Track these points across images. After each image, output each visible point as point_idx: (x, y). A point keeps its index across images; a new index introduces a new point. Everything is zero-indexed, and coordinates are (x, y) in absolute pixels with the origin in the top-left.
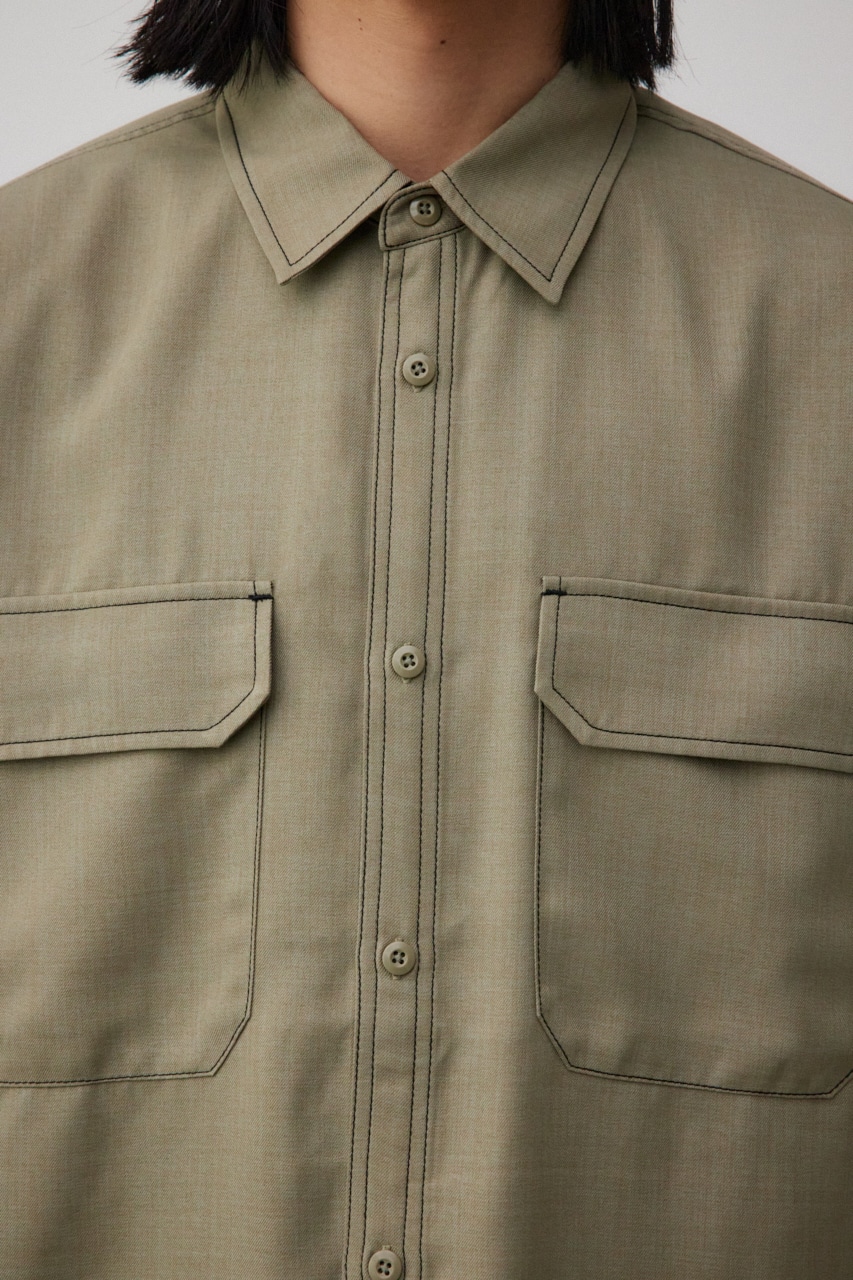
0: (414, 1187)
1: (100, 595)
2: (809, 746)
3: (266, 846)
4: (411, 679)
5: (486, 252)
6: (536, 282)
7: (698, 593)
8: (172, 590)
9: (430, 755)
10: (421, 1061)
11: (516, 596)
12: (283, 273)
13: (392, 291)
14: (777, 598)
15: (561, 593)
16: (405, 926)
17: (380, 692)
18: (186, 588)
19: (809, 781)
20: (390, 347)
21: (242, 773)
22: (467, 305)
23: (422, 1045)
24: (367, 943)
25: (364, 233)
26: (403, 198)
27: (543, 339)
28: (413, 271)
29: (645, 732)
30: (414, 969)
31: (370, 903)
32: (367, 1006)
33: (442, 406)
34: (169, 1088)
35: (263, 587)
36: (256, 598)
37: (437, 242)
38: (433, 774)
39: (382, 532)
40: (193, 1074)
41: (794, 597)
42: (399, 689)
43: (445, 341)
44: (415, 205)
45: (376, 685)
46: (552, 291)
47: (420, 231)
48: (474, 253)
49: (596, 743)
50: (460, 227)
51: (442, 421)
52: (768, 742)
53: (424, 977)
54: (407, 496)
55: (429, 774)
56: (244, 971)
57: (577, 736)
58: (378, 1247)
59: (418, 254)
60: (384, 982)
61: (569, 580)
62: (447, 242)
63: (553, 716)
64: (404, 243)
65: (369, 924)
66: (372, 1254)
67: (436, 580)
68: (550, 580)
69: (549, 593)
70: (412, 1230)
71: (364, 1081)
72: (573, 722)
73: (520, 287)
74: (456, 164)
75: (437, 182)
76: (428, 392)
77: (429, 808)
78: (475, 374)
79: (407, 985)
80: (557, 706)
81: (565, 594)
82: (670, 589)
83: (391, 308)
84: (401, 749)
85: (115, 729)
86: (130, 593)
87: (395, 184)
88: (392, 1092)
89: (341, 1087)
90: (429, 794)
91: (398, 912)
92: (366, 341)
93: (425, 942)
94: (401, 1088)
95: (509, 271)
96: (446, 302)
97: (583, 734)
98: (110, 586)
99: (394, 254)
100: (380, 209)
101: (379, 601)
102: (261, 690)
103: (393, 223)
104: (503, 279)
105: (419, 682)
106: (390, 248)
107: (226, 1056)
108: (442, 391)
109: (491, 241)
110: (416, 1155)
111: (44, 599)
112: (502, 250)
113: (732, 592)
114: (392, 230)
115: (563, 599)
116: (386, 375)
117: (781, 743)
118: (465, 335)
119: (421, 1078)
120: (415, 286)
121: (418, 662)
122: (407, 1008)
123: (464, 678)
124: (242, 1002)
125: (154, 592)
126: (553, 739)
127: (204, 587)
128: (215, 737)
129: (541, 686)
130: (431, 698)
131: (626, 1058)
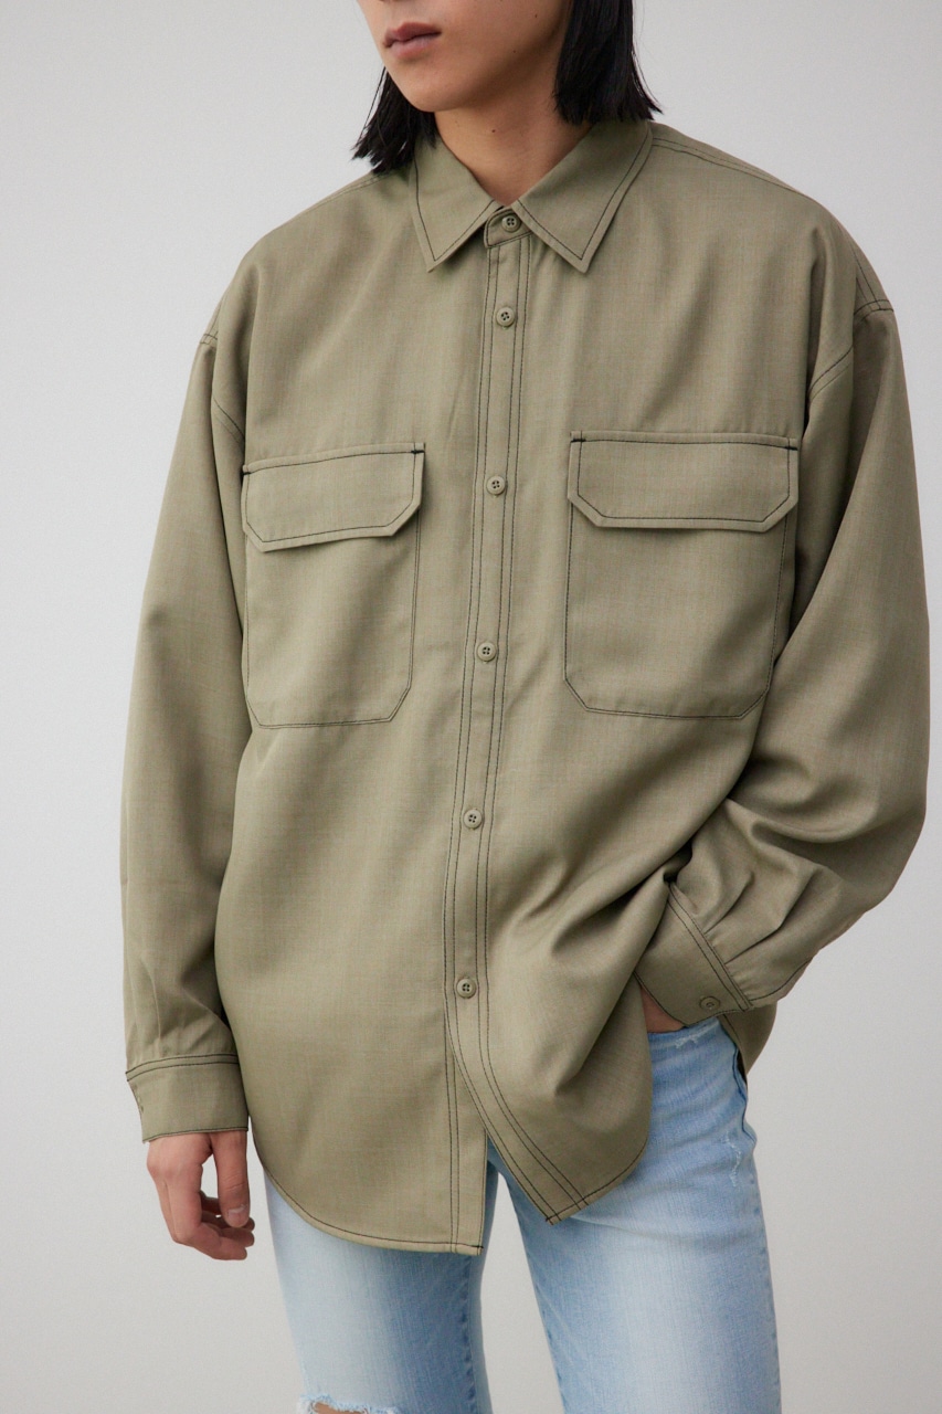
0: (491, 777)
1: (331, 453)
2: (734, 517)
3: (419, 592)
4: (498, 495)
5: (546, 247)
6: (573, 261)
7: (666, 434)
8: (369, 448)
9: (508, 538)
10: (497, 709)
11: (556, 445)
12: (431, 264)
13: (493, 271)
14: (715, 432)
15: (582, 440)
16: (491, 634)
17: (481, 503)
18: (377, 447)
19: (733, 537)
20: (490, 302)
21: (405, 553)
22: (535, 278)
23: (498, 700)
24: (470, 643)
25: (478, 235)
26: (497, 217)
27: (578, 291)
28: (505, 260)
29: (636, 517)
30: (495, 658)
31: (473, 622)
32: (468, 678)
33: (519, 338)
34: (363, 729)
35: (419, 446)
36: (415, 452)
37: (518, 241)
38: (509, 549)
39: (483, 412)
40: (378, 720)
41: (725, 431)
42: (491, 501)
43: (522, 300)
44: (505, 220)
45: (479, 499)
46: (582, 266)
47: (509, 236)
48: (540, 247)
49: (605, 526)
50: (530, 233)
51: (518, 345)
52: (709, 516)
53: (501, 662)
54: (498, 390)
55: (507, 550)
56: (407, 663)
57: (594, 522)
58: (470, 808)
59: (507, 250)
60: (478, 665)
61: (587, 433)
62: (524, 241)
63: (577, 509)
64: (499, 243)
65: (471, 634)
66: (466, 812)
67: (513, 439)
68: (576, 434)
69: (575, 441)
70: (489, 799)
71: (466, 719)
72: (590, 514)
73: (565, 266)
74: (526, 195)
75: (515, 206)
76: (511, 330)
77: (507, 568)
78: (538, 318)
79: (491, 666)
80: (581, 505)
81: (585, 441)
82: (648, 433)
83: (493, 281)
84: (491, 536)
85: (338, 528)
86: (346, 452)
87: (495, 206)
88: (480, 726)
89: (453, 725)
90: (507, 560)
91: (487, 627)
92: (478, 302)
93: (502, 644)
94: (486, 724)
95: (557, 255)
96: (523, 277)
97: (598, 521)
98: (335, 448)
99: (493, 250)
100: (484, 225)
101: (482, 451)
102: (416, 503)
103: (492, 232)
104: (555, 260)
105: (502, 497)
106: (491, 247)
107: (397, 710)
108: (519, 328)
109: (546, 239)
110: (493, 759)
111: (302, 458)
112: (552, 244)
113: (686, 432)
114: (491, 236)
115: (583, 444)
116: (488, 321)
118: (533, 296)
119: (497, 718)
120: (505, 268)
121: (502, 484)
122: (490, 680)
123: (528, 494)
124: (406, 679)
125: (359, 449)
126: (579, 524)
127: (387, 446)
128: (390, 531)
129: (571, 495)
130: (509, 506)
131: (621, 702)
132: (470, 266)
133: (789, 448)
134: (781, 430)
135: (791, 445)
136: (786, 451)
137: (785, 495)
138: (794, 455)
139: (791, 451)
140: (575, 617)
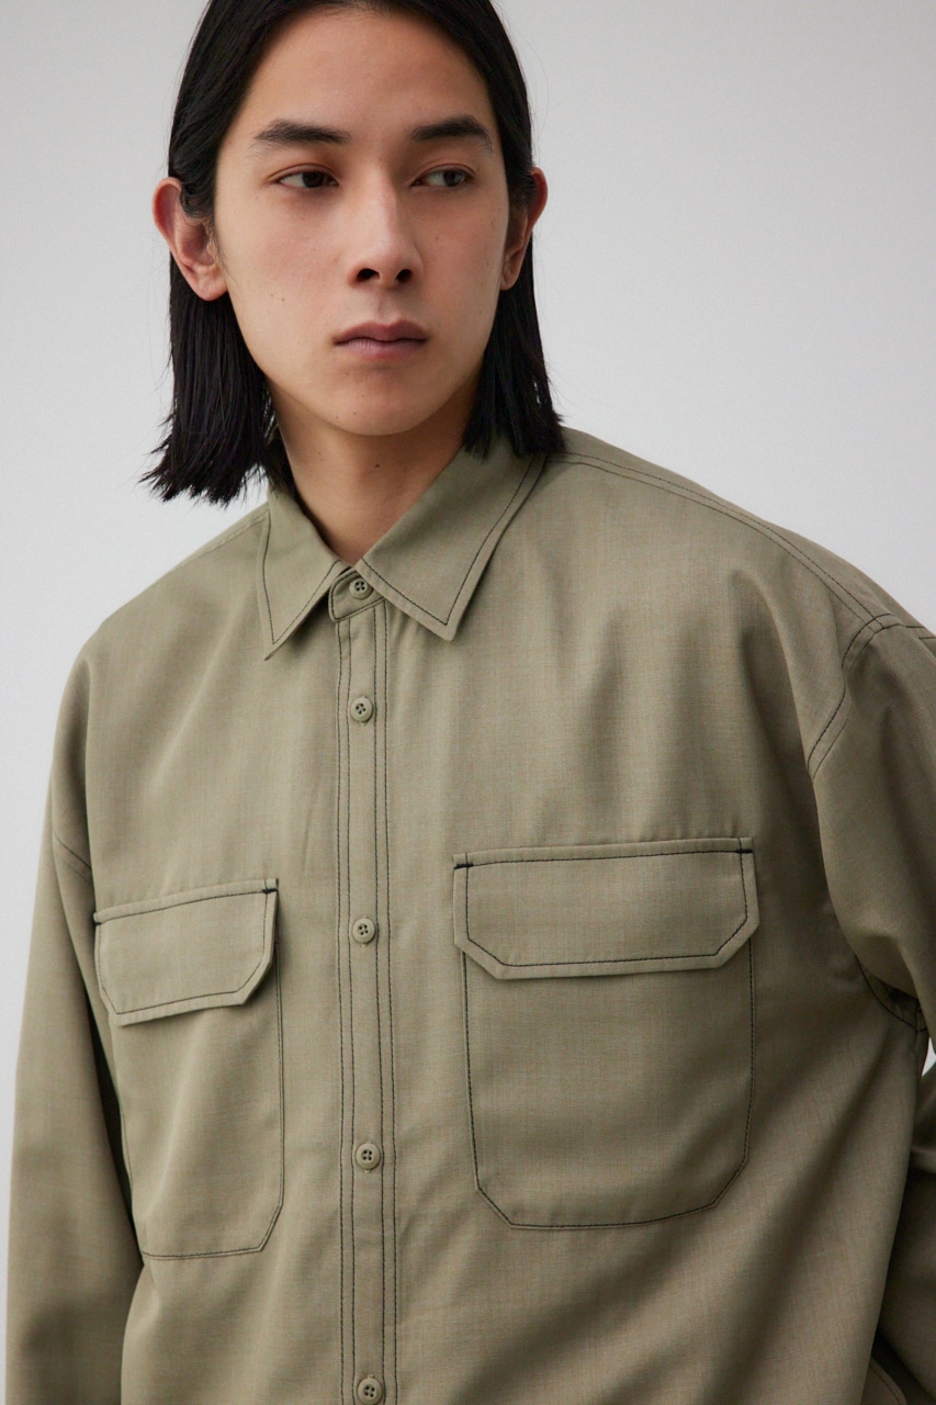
0: (389, 1329)
1: (177, 898)
2: (677, 954)
3: (286, 1076)
4: (368, 943)
5: (406, 617)
6: (436, 628)
7: (575, 847)
8: (216, 890)
9: (384, 1000)
10: (389, 1234)
11: (438, 875)
12: (268, 648)
13: (345, 651)
14: (641, 841)
15: (468, 865)
16: (372, 1132)
17: (346, 955)
18: (224, 889)
20: (343, 691)
21: (266, 1023)
22: (395, 655)
23: (388, 1222)
24: (346, 1145)
25: (322, 607)
26: (342, 582)
27: (450, 671)
28: (357, 634)
29: (547, 962)
30: (380, 1164)
31: (348, 1115)
32: (347, 1193)
33: (380, 734)
34: (230, 1262)
35: (271, 884)
36: (267, 891)
37: (371, 610)
38: (387, 1014)
39: (343, 834)
40: (248, 1250)
41: (653, 839)
42: (360, 952)
43: (380, 685)
44: (351, 585)
45: (345, 950)
46: (447, 633)
47: (358, 604)
48: (398, 616)
49: (508, 977)
50: (384, 600)
51: (380, 746)
52: (644, 957)
53: (388, 1169)
54: (360, 803)
55: (385, 1016)
56: (278, 1170)
57: (492, 973)
58: (364, 1376)
59: (359, 622)
60: (359, 1175)
61: (473, 855)
62: (379, 609)
63: (472, 960)
64: (348, 615)
65: (347, 1133)
66: (360, 1381)
67: (382, 867)
68: (460, 857)
69: (459, 867)
70: (389, 1362)
71: (348, 1251)
72: (487, 962)
73: (431, 638)
74: (371, 550)
75: (359, 567)
76: (370, 726)
77: (385, 1041)
78: (401, 707)
79: (375, 1176)
80: (473, 952)
81: (472, 865)
82: (553, 849)
83: (346, 663)
84: (363, 998)
85: (186, 996)
86: (191, 894)
87: (339, 568)
88: (367, 1259)
89: (331, 1259)
90: (385, 1030)
91: (367, 1123)
92: (331, 690)
93: (388, 1144)
94: (375, 1255)
95: (420, 626)
96: (380, 653)
97: (498, 971)
98: (181, 891)
99: (342, 624)
100: (328, 591)
101: (344, 886)
102: (268, 958)
103: (337, 602)
104: (418, 630)
105: (373, 944)
106: (339, 620)
107: (269, 1236)
108: (380, 723)
110: (389, 1305)
111: (147, 904)
113: (604, 843)
114: (337, 607)
115: (471, 869)
116: (342, 717)
117: (655, 956)
118: (395, 678)
119: (389, 1247)
120: (359, 645)
121: (371, 928)
122: (376, 1195)
123: (404, 939)
124: (277, 1194)
125: (205, 892)
126: (475, 978)
127: (235, 886)
128: (240, 997)
129: (460, 939)
130: (383, 957)
131: (556, 1214)
132: (319, 645)
133: (741, 851)
134: (728, 829)
135: (744, 847)
136: (737, 855)
137: (742, 917)
138: (748, 859)
139: (744, 856)
140: (483, 1102)
